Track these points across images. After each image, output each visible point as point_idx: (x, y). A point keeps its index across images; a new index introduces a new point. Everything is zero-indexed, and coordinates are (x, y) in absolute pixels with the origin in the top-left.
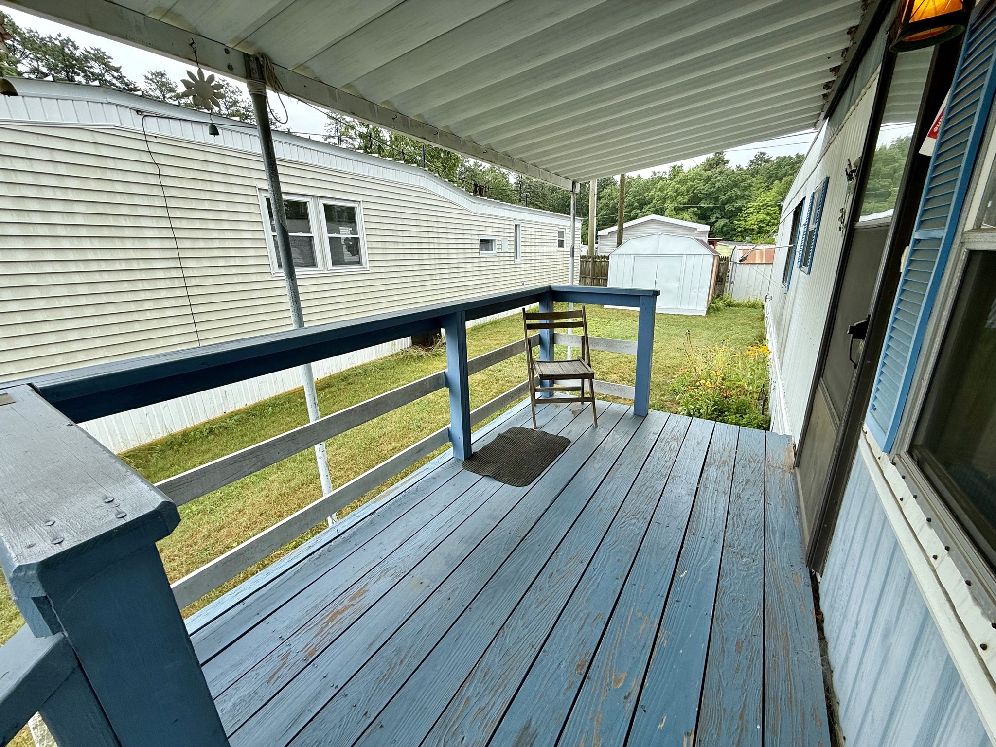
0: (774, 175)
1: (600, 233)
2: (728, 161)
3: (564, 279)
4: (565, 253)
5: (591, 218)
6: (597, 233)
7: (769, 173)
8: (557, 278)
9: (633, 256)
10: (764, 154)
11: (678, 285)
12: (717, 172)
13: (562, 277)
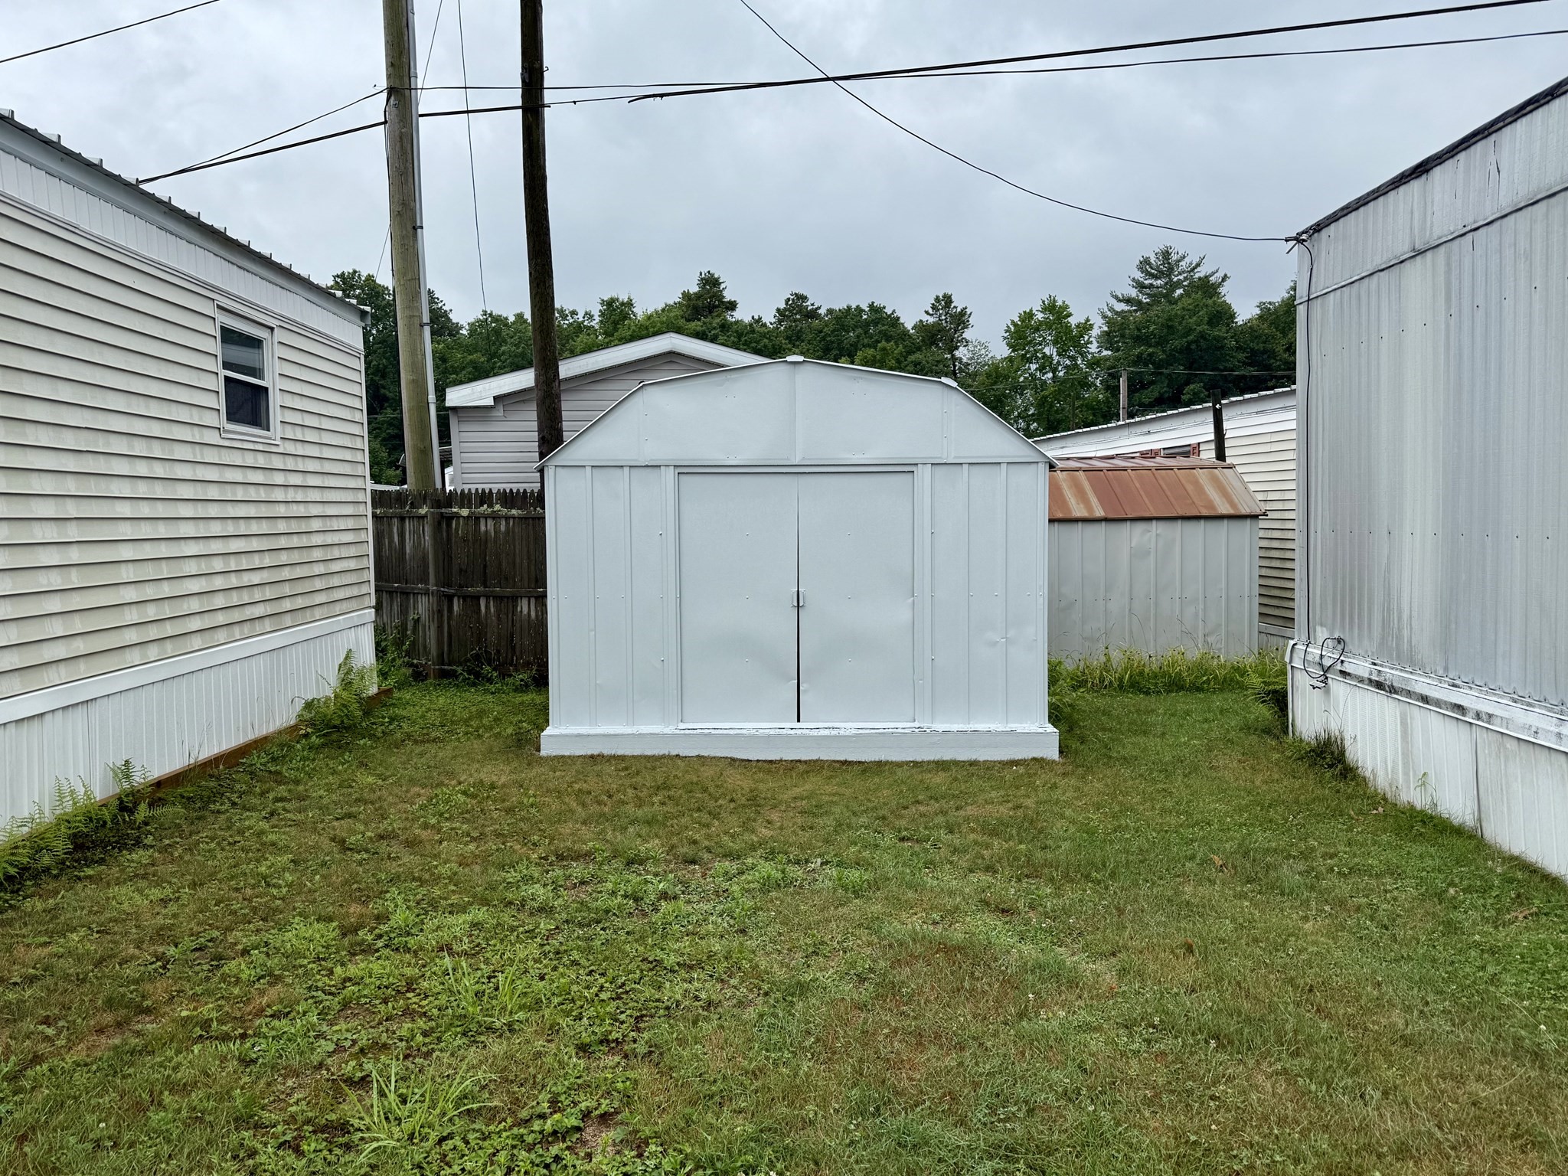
0: (835, 345)
1: (456, 396)
2: (732, 306)
3: (287, 605)
4: (277, 462)
5: (409, 327)
6: (441, 396)
7: (823, 339)
8: (235, 599)
9: (670, 474)
10: (804, 298)
11: (904, 615)
12: (714, 325)
13: (269, 593)
